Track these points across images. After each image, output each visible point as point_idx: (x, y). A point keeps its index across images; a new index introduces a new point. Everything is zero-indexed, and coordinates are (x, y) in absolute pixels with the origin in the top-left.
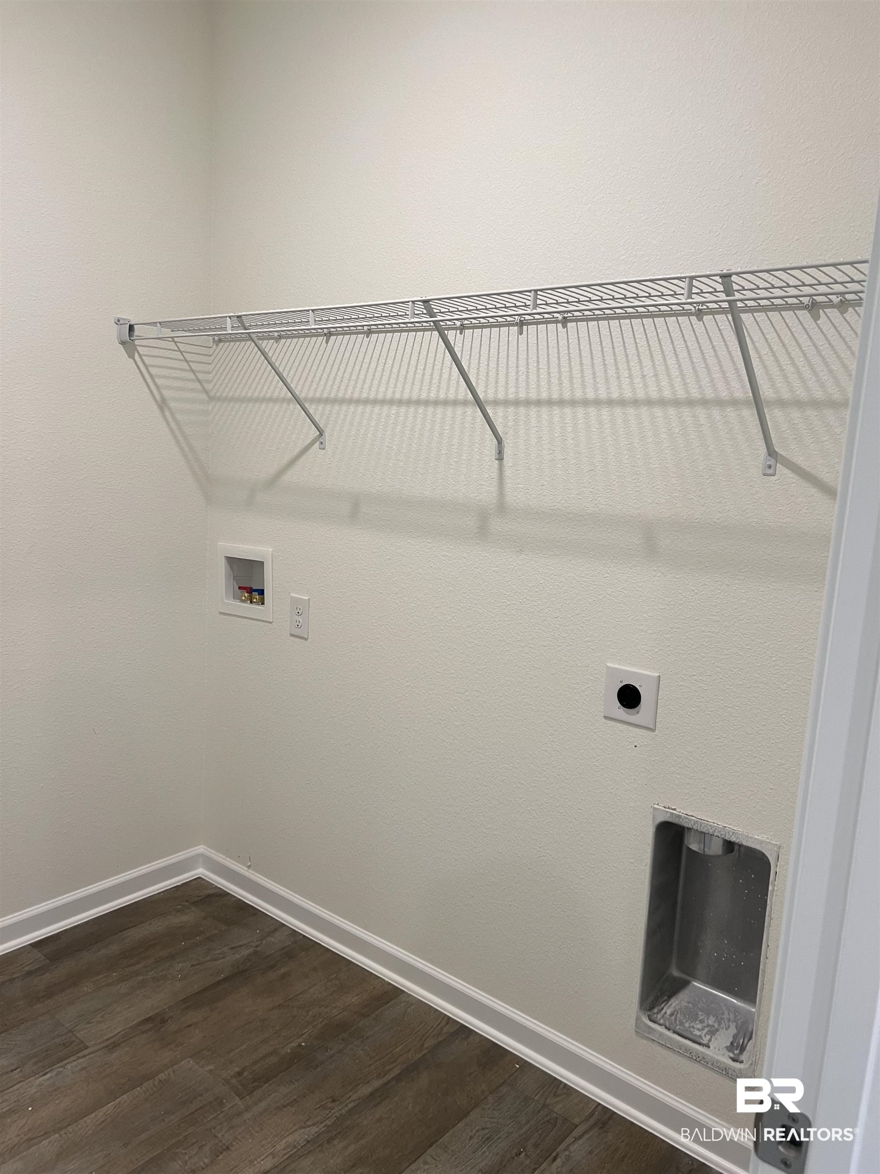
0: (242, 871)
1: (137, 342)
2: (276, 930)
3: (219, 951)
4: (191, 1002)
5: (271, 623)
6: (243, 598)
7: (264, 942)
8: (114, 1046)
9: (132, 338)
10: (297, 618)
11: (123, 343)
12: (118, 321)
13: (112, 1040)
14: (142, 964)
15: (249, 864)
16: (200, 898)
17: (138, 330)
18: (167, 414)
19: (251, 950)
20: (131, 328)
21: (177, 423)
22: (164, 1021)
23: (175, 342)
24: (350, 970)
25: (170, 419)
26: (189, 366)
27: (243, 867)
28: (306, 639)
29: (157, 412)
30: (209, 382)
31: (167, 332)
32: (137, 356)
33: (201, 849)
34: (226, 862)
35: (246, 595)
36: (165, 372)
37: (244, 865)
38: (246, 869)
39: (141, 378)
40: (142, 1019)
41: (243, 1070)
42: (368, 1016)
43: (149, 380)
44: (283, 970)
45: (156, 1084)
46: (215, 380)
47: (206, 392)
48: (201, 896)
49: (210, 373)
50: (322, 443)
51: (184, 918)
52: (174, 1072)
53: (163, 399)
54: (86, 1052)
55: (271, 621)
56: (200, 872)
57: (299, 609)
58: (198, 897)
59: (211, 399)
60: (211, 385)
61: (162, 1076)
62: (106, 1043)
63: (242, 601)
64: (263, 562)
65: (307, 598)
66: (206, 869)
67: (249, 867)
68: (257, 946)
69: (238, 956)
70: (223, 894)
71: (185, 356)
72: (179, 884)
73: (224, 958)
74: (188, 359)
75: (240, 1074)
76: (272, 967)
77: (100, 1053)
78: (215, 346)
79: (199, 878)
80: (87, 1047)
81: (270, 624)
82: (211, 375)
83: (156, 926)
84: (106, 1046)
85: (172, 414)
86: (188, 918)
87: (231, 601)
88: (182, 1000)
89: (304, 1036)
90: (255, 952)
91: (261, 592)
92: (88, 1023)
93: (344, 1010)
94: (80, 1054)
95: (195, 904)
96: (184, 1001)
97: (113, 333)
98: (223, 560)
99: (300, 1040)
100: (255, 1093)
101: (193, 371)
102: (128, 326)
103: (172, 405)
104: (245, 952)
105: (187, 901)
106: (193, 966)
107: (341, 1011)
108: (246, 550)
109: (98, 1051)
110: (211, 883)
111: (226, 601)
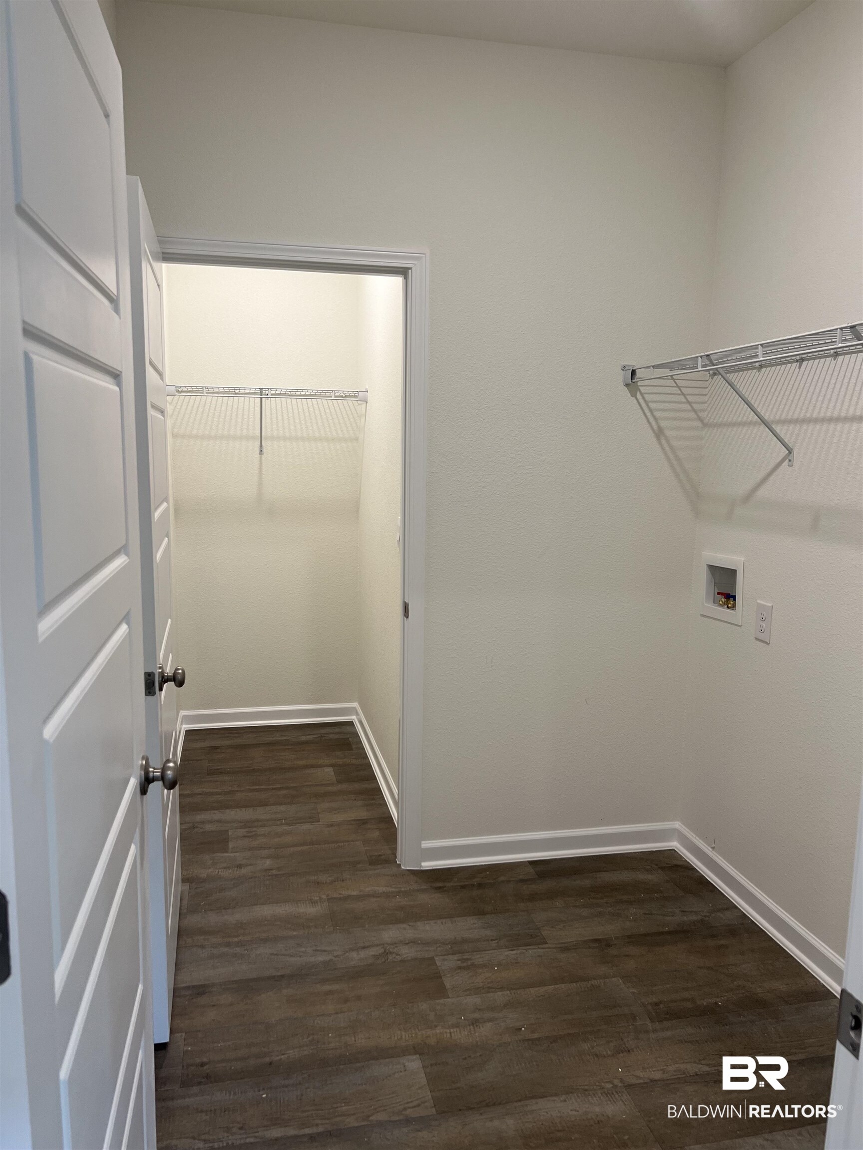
0: (707, 851)
1: (639, 384)
2: (727, 909)
3: (670, 910)
4: (634, 939)
5: (741, 626)
6: (721, 603)
7: (713, 915)
8: (565, 949)
9: (633, 381)
10: (761, 623)
11: (627, 385)
12: (624, 368)
13: (566, 945)
14: (605, 900)
15: (713, 845)
16: (668, 865)
17: (639, 374)
18: (663, 441)
19: (699, 918)
20: (633, 373)
21: (671, 447)
22: (608, 945)
23: (674, 380)
24: (787, 962)
25: (666, 445)
26: (686, 398)
27: (708, 847)
28: (768, 644)
29: (654, 440)
30: (703, 411)
31: (667, 372)
32: (638, 395)
33: (677, 825)
34: (696, 841)
35: (723, 600)
36: (662, 406)
37: (709, 846)
38: (711, 850)
39: (641, 412)
40: (591, 938)
41: (661, 1002)
42: (791, 1004)
43: (648, 414)
44: (723, 942)
45: (589, 986)
46: (709, 409)
47: (700, 419)
48: (669, 864)
49: (705, 403)
50: (790, 460)
51: (650, 877)
52: (605, 982)
53: (660, 427)
54: (547, 946)
55: (740, 624)
56: (674, 845)
57: (764, 615)
58: (667, 864)
59: (705, 425)
60: (706, 413)
61: (594, 982)
62: (561, 946)
63: (720, 605)
64: (736, 570)
65: (771, 605)
66: (679, 844)
67: (713, 848)
68: (705, 916)
69: (685, 918)
70: (690, 868)
71: (683, 391)
72: (654, 850)
73: (673, 916)
74: (685, 393)
75: (656, 1004)
76: (713, 936)
77: (555, 950)
78: (711, 380)
79: (674, 850)
80: (546, 943)
81: (739, 628)
82: (706, 405)
83: (625, 876)
84: (561, 947)
85: (668, 441)
86: (652, 877)
87: (711, 605)
88: (628, 936)
89: (722, 998)
90: (702, 921)
91: (734, 597)
92: (552, 927)
93: (768, 992)
94: (541, 946)
95: (662, 868)
96: (629, 937)
97: (621, 377)
98: (705, 567)
99: (718, 1000)
100: (665, 1022)
101: (689, 402)
102: (631, 370)
103: (668, 433)
104: (694, 918)
105: (657, 865)
106: (645, 914)
107: (765, 991)
108: (724, 559)
109: (554, 948)
110: (682, 856)
111: (705, 604)
